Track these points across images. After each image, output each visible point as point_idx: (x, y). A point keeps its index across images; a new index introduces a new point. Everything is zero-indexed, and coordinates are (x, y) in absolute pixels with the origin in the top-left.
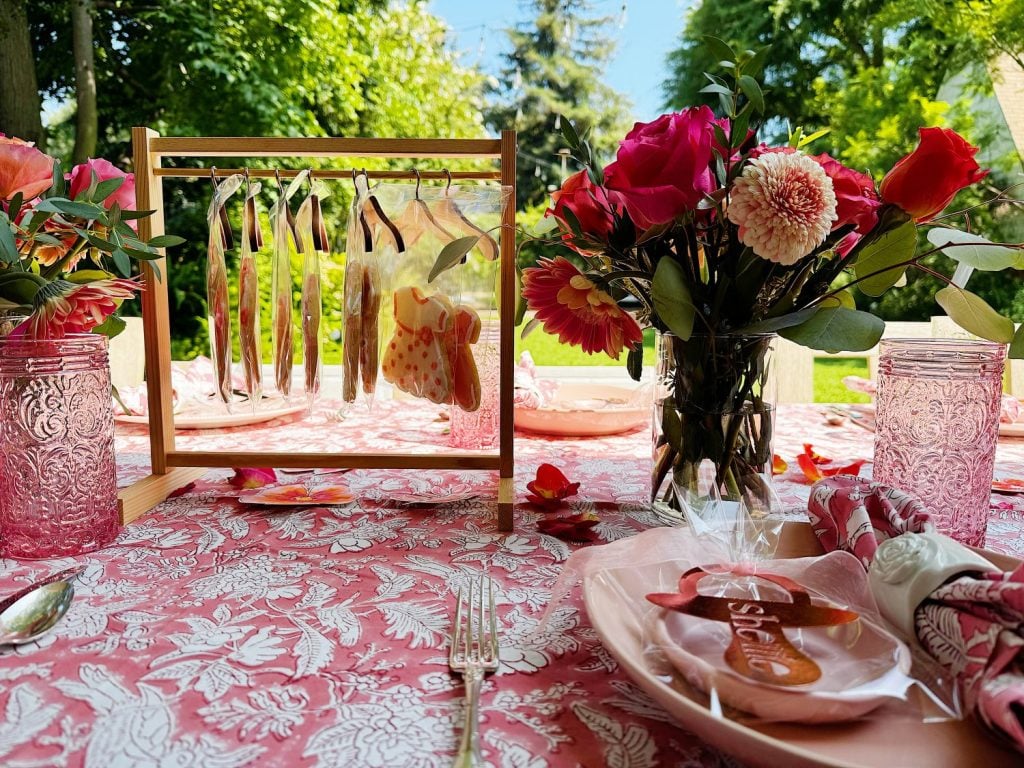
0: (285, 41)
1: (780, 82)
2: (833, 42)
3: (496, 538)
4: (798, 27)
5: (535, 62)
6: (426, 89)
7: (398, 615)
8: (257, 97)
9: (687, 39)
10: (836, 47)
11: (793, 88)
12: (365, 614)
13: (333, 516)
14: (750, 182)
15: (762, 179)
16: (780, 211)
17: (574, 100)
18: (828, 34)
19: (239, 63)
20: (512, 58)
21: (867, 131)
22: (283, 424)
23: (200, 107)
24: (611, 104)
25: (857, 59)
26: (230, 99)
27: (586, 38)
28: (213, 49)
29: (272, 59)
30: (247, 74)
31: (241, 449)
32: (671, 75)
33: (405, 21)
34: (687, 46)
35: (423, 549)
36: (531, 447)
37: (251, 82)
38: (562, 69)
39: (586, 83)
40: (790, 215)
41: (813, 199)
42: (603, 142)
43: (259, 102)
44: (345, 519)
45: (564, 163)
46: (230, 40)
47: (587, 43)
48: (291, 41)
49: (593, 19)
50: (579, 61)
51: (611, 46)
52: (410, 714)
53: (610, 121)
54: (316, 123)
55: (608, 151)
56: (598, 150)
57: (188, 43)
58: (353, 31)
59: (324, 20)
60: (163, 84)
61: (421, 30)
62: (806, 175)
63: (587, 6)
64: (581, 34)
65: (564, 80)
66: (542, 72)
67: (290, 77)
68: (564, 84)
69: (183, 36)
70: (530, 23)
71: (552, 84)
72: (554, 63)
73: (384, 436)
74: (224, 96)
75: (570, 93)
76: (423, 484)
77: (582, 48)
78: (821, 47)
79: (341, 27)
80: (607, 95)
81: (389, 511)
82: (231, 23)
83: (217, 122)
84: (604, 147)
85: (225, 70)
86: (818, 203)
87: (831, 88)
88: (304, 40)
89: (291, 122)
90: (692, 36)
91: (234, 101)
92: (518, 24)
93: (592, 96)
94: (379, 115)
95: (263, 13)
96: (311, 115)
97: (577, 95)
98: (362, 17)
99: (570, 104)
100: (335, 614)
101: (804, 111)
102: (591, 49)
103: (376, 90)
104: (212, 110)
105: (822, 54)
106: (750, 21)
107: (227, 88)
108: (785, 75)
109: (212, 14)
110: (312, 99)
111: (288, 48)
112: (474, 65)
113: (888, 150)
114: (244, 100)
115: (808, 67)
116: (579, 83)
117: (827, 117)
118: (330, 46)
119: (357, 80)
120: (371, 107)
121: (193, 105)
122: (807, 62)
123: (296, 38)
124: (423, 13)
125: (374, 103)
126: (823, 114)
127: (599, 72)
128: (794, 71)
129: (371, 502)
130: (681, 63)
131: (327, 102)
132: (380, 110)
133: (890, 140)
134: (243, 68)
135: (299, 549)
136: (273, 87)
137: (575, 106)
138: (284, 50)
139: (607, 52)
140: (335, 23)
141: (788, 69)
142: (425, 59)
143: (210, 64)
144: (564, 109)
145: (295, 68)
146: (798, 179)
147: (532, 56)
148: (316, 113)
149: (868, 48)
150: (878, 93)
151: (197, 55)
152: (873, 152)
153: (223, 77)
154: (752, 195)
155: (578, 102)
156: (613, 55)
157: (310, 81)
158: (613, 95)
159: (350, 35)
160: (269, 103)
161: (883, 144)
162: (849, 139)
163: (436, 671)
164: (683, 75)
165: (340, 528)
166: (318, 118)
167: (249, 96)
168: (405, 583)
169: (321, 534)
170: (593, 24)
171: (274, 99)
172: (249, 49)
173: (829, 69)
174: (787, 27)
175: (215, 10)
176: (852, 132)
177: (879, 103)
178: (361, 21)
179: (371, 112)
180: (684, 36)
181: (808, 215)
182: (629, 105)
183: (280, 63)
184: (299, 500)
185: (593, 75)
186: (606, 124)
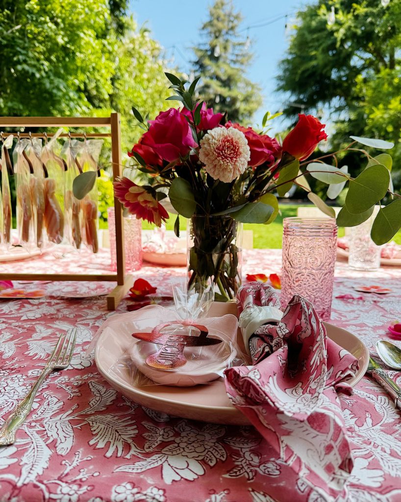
0: (67, 55)
1: (340, 78)
2: (368, 56)
3: (103, 313)
4: (350, 47)
5: (208, 66)
6: (149, 80)
7: (35, 346)
8: (52, 86)
9: (291, 53)
10: (370, 58)
11: (346, 81)
12: (20, 346)
13: (30, 303)
14: (206, 142)
15: (210, 140)
16: (218, 157)
17: (229, 87)
18: (366, 51)
19: (42, 67)
20: (197, 63)
21: (384, 105)
22: (33, 259)
23: (22, 91)
24: (249, 89)
25: (381, 66)
26: (38, 86)
27: (236, 52)
28: (27, 59)
29: (60, 65)
30: (46, 73)
31: (5, 272)
32: (281, 73)
33: (137, 42)
34: (290, 57)
35: (65, 319)
36: (152, 271)
37: (48, 77)
38: (224, 70)
39: (236, 77)
40: (223, 159)
41: (234, 150)
42: (245, 110)
43: (53, 88)
44: (35, 305)
46: (36, 54)
47: (237, 55)
48: (71, 55)
49: (240, 42)
50: (232, 65)
51: (250, 57)
52: (16, 385)
53: (248, 98)
54: (85, 99)
56: (242, 114)
57: (14, 55)
58: (105, 49)
59: (87, 43)
60: (2, 79)
61: (146, 48)
62: (232, 139)
63: (237, 35)
64: (233, 50)
65: (224, 75)
66: (212, 71)
67: (71, 75)
68: (224, 78)
69: (11, 52)
70: (205, 44)
71: (218, 78)
72: (218, 67)
73: (80, 266)
74: (34, 85)
75: (227, 83)
76: (85, 289)
77: (234, 58)
78: (362, 58)
79: (97, 47)
80: (248, 84)
81: (58, 301)
82: (37, 44)
83: (31, 99)
84: (246, 112)
85: (34, 70)
86: (237, 152)
87: (365, 81)
88: (78, 54)
89: (71, 99)
90: (293, 51)
91: (40, 89)
92: (199, 45)
93: (239, 84)
94: (121, 96)
95: (55, 39)
96: (83, 95)
97: (231, 84)
98: (110, 41)
99: (227, 89)
100: (6, 346)
101: (352, 93)
102: (239, 58)
103: (119, 82)
104: (29, 93)
105: (362, 62)
106: (323, 42)
107: (36, 81)
108: (342, 73)
109: (26, 40)
110: (82, 87)
111: (69, 58)
112: (175, 67)
113: (394, 115)
114: (45, 88)
115: (354, 70)
116: (232, 78)
117: (363, 97)
118: (92, 58)
119: (109, 76)
120: (117, 91)
121: (18, 90)
122: (355, 67)
123: (74, 53)
124: (147, 39)
125: (118, 89)
126: (361, 95)
127: (243, 71)
128: (347, 72)
129: (52, 297)
130: (287, 67)
131: (93, 88)
132: (121, 93)
133: (396, 110)
134: (44, 70)
135: (5, 318)
136: (61, 80)
137: (230, 90)
138: (67, 59)
139: (247, 60)
140: (94, 45)
141: (344, 71)
142: (148, 65)
143: (26, 67)
144: (225, 92)
145: (73, 69)
146: (228, 141)
147: (207, 62)
148: (87, 94)
149: (387, 59)
150: (390, 84)
151: (19, 62)
152: (386, 116)
153: (33, 74)
154: (206, 149)
155: (232, 88)
156: (250, 62)
157: (82, 77)
158: (250, 84)
159: (103, 52)
160: (59, 89)
161: (392, 112)
162: (374, 108)
163: (38, 368)
164: (288, 74)
165: (31, 309)
166: (87, 97)
167: (48, 85)
168: (47, 332)
169: (20, 311)
170: (240, 44)
171: (61, 87)
172: (48, 59)
173: (366, 70)
174: (344, 47)
175: (28, 38)
176: (376, 105)
177: (390, 89)
178: (109, 44)
179: (116, 94)
180: (289, 51)
181: (231, 158)
182: (259, 90)
183: (65, 68)
184: (19, 296)
185: (240, 73)
186: (246, 100)
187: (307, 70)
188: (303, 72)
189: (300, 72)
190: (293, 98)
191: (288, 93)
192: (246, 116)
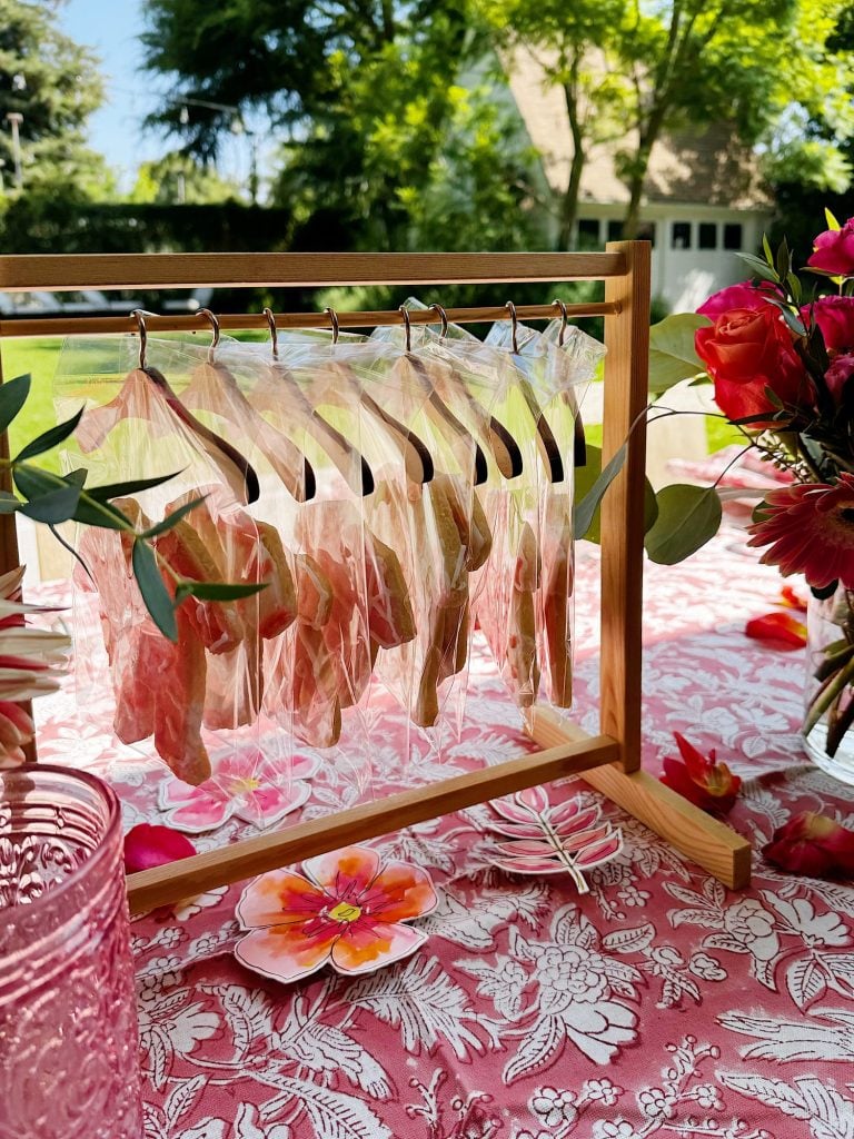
1: (283, 49)
10: (342, 16)
11: (297, 57)
17: (18, 49)
21: (395, 115)
24: (68, 57)
25: (366, 31)
32: (152, 28)
39: (34, 27)
42: (64, 106)
45: (15, 130)
53: (70, 80)
55: (73, 118)
56: (58, 115)
78: (327, 15)
80: (63, 46)
84: (68, 112)
93: (42, 46)
97: (22, 43)
99: (12, 54)
101: (314, 85)
105: (328, 22)
108: (289, 42)
115: (314, 34)
122: (312, 30)
127: (50, 16)
128: (298, 39)
130: (164, 16)
133: (419, 127)
137: (19, 58)
149: (377, 20)
152: (403, 139)
155: (24, 52)
158: (72, 46)
161: (412, 131)
162: (377, 122)
164: (168, 30)
173: (337, 40)
176: (379, 114)
182: (95, 61)
185: (42, 18)
186: (65, 83)
187: (218, 27)
188: (209, 32)
189: (199, 30)
190: (186, 88)
191: (174, 75)
192: (69, 120)
